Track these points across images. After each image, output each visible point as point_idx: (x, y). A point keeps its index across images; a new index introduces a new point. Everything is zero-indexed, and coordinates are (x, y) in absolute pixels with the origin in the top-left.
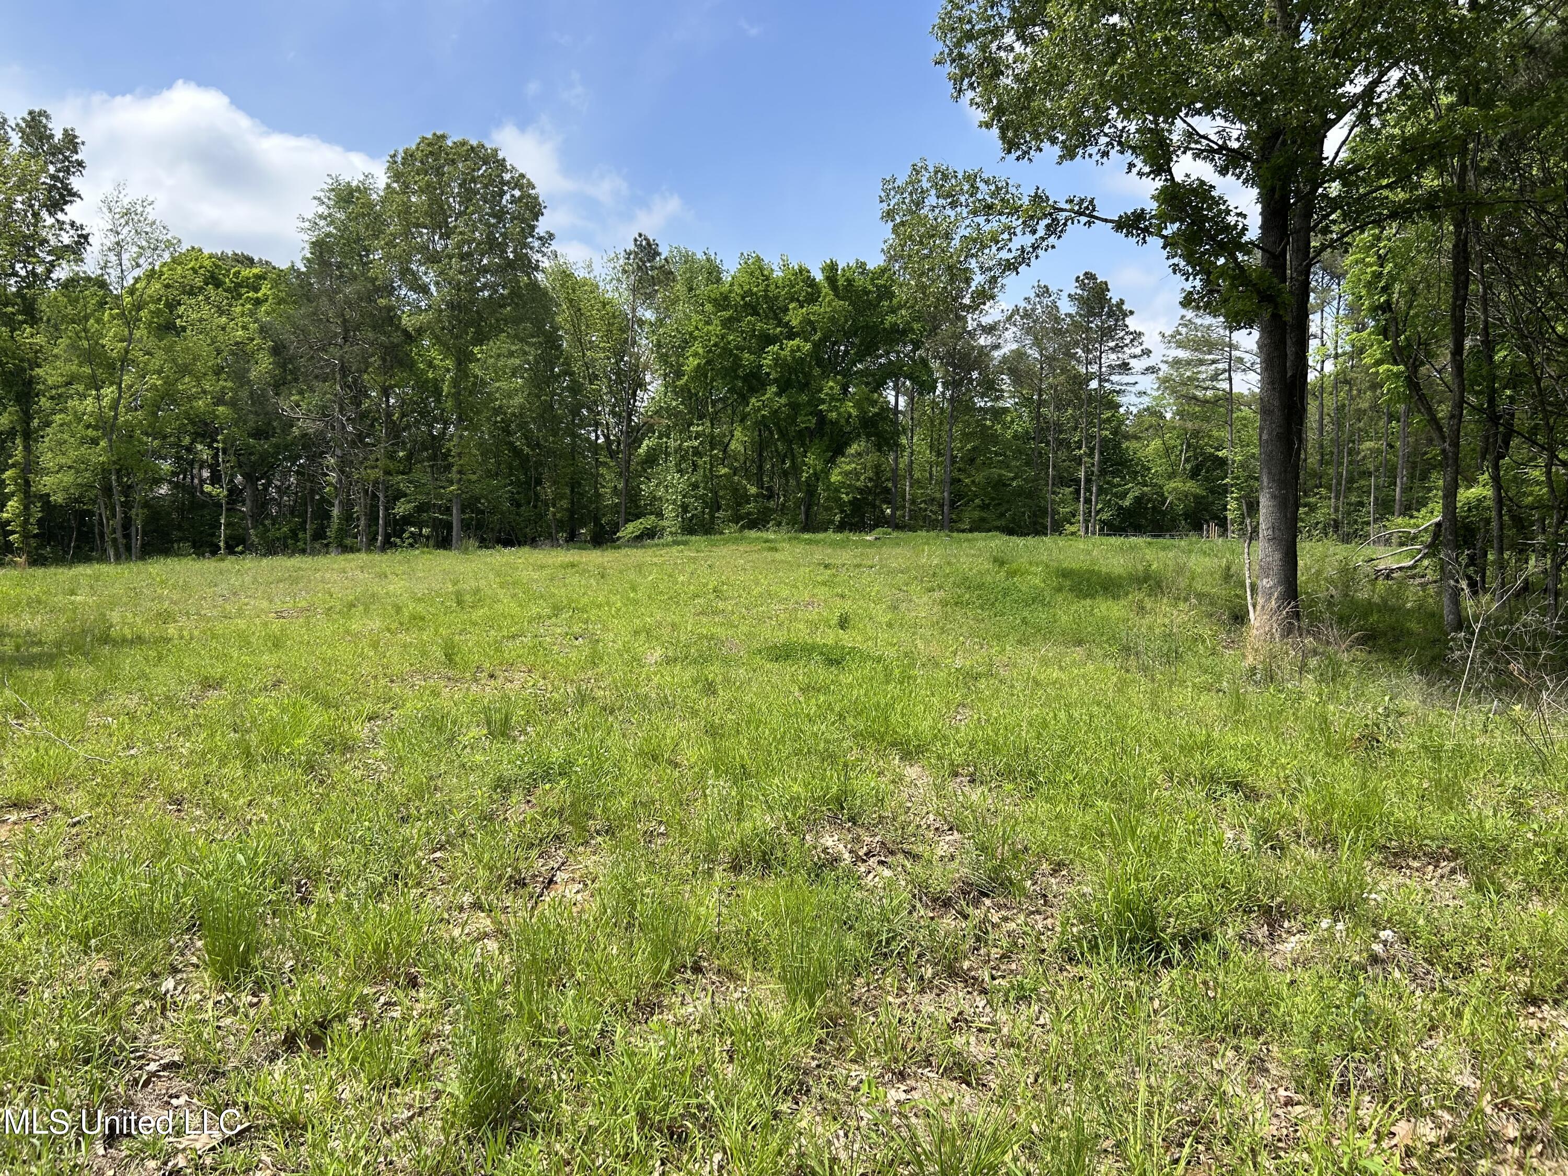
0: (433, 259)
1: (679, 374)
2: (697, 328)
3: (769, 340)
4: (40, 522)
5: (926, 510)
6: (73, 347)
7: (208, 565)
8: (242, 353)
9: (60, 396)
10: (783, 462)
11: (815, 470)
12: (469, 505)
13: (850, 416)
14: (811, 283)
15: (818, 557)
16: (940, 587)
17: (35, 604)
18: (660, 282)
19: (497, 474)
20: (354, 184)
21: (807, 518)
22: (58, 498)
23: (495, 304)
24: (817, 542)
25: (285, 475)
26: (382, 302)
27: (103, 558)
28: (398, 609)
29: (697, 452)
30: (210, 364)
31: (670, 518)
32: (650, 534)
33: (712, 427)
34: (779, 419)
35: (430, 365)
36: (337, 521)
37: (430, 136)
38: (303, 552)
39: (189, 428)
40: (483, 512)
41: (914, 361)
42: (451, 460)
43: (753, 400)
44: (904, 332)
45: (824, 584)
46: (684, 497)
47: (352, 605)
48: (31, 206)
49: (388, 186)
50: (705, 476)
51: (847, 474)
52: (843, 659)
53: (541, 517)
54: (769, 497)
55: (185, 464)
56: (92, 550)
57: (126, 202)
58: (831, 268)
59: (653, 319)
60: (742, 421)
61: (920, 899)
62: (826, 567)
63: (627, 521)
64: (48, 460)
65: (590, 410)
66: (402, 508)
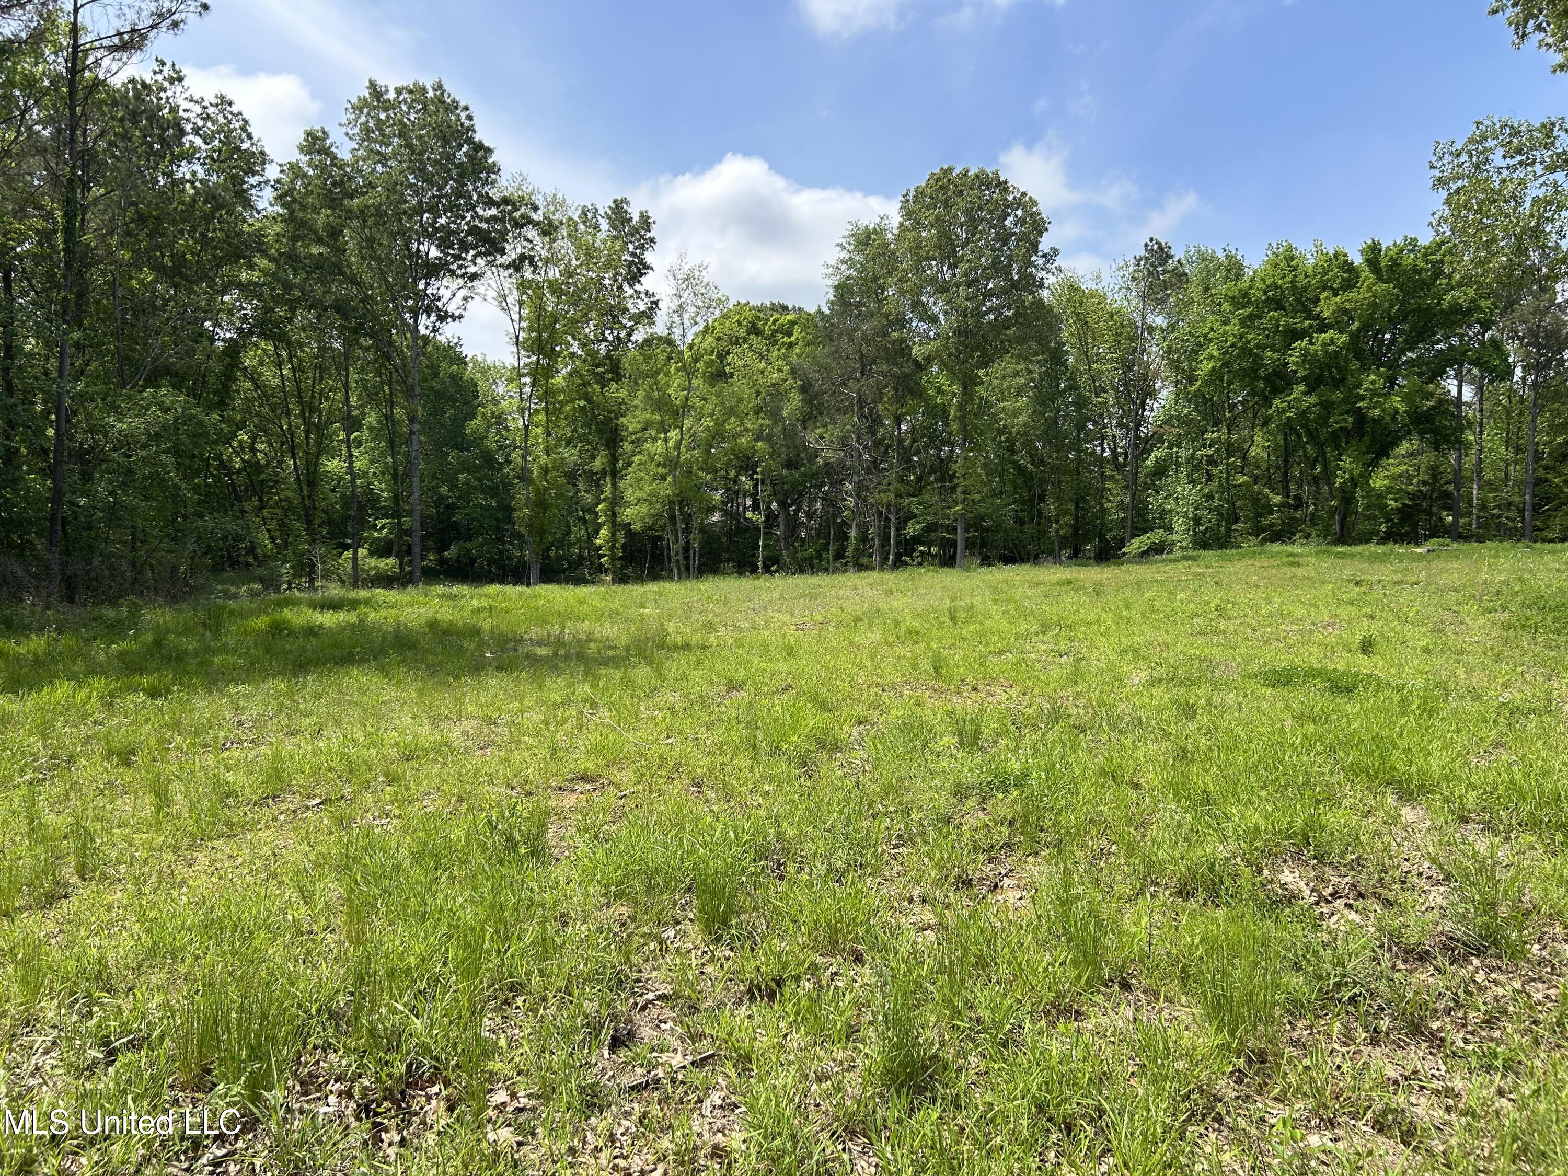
0: (942, 289)
1: (1191, 380)
2: (1212, 329)
3: (1295, 335)
4: (624, 546)
5: (1500, 516)
6: (648, 397)
7: (746, 584)
8: (777, 393)
9: (638, 440)
10: (1314, 468)
11: (1351, 474)
12: (974, 524)
13: (1397, 412)
14: (1348, 267)
15: (1347, 573)
16: (1504, 608)
17: (614, 615)
18: (1172, 286)
19: (1001, 493)
20: (871, 227)
21: (1342, 529)
22: (637, 527)
23: (1002, 324)
24: (1352, 556)
25: (812, 501)
26: (895, 335)
27: (670, 578)
28: (897, 623)
29: (1211, 461)
30: (751, 405)
31: (1181, 533)
32: (1158, 549)
33: (1229, 433)
34: (1308, 420)
35: (939, 391)
36: (854, 542)
37: (937, 171)
38: (826, 570)
39: (734, 462)
40: (987, 531)
41: (1482, 343)
42: (956, 481)
43: (1277, 402)
44: (1469, 312)
45: (1351, 603)
46: (1196, 509)
47: (858, 620)
48: (617, 280)
49: (901, 225)
50: (1220, 486)
51: (1394, 478)
52: (1355, 687)
53: (1044, 533)
54: (1296, 508)
55: (733, 494)
56: (662, 570)
57: (686, 268)
58: (1373, 251)
59: (1164, 325)
60: (1265, 424)
61: (1390, 949)
62: (1357, 584)
63: (1134, 536)
64: (630, 495)
65: (1096, 423)
66: (912, 529)
